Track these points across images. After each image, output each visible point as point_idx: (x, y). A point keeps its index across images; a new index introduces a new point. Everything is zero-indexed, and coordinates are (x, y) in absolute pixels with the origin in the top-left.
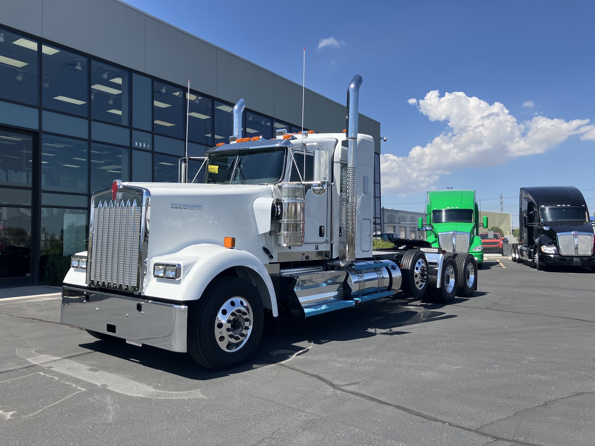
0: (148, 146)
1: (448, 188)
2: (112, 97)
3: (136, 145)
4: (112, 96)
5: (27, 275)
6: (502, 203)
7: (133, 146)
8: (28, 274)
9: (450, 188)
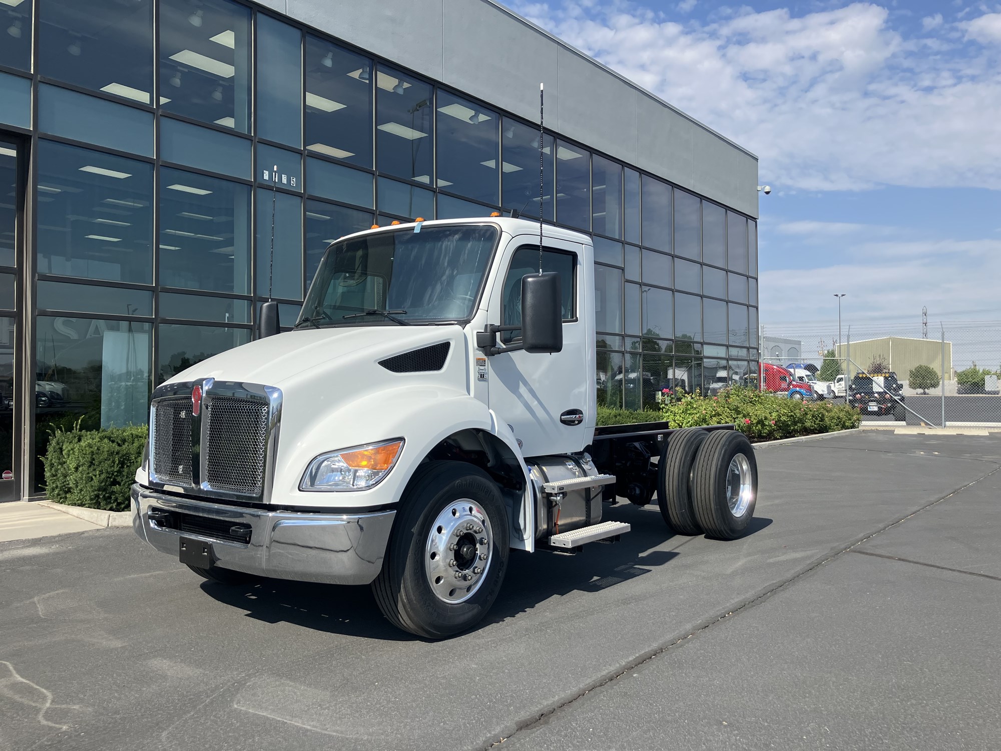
0: (293, 181)
1: (837, 295)
2: (221, 85)
3: (266, 177)
4: (221, 82)
5: (3, 475)
6: (926, 324)
7: (259, 180)
8: (6, 473)
9: (840, 295)
